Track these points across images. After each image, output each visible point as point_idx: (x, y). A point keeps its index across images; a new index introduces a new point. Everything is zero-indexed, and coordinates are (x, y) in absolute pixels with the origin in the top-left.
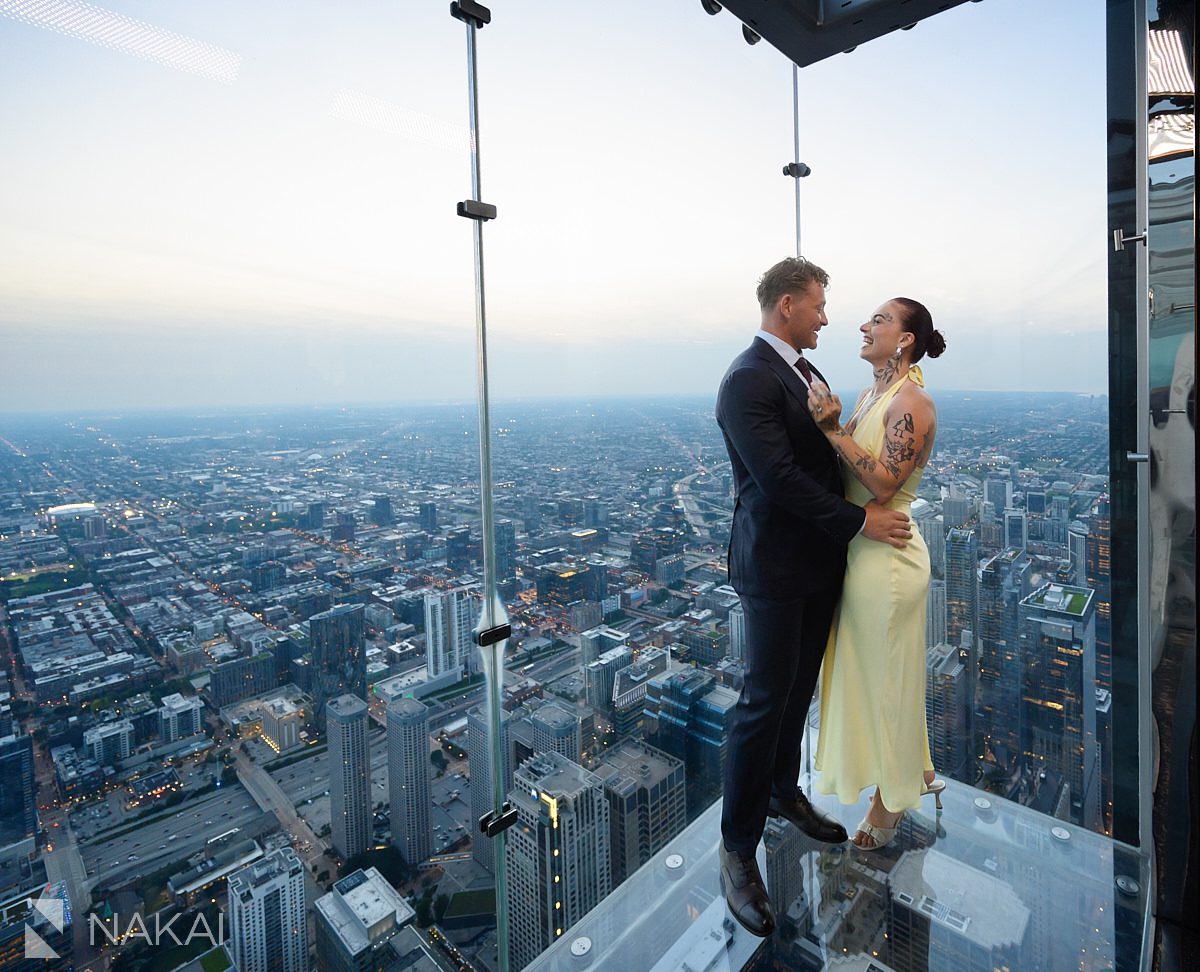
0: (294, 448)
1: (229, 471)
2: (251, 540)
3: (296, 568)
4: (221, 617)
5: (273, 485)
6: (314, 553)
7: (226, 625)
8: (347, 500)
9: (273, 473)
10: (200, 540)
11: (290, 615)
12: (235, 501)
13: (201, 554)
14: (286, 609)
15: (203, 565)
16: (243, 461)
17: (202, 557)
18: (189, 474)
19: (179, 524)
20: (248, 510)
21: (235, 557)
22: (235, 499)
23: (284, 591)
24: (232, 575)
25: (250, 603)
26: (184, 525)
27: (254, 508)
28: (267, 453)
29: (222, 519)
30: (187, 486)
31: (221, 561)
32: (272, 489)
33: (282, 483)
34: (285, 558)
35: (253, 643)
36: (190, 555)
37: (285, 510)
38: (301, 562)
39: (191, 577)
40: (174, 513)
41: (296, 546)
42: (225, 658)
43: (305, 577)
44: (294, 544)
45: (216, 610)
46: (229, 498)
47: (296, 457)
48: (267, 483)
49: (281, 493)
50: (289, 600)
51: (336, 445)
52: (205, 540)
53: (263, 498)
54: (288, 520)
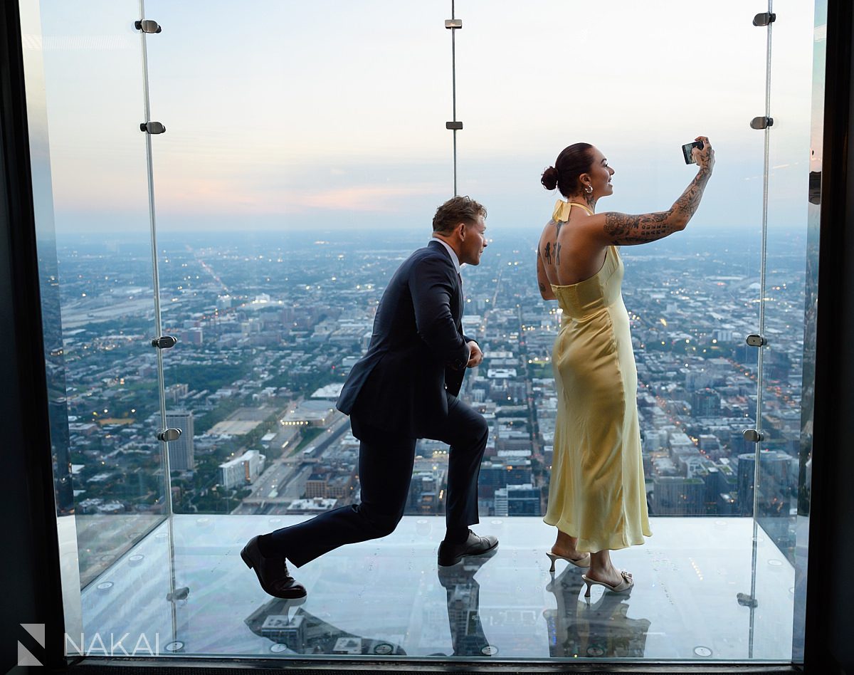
0: (736, 274)
1: (680, 293)
2: (693, 364)
3: (730, 401)
4: (665, 432)
5: (716, 311)
6: (748, 389)
7: (668, 442)
8: (783, 337)
9: (717, 299)
10: (654, 355)
11: (722, 448)
12: (683, 323)
13: (653, 369)
14: (718, 441)
15: (654, 380)
16: (692, 284)
17: (654, 372)
18: (650, 291)
19: (639, 338)
20: (692, 334)
21: (680, 377)
22: (684, 321)
23: (718, 422)
24: (676, 395)
25: (689, 425)
26: (643, 339)
27: (699, 332)
28: (712, 278)
29: (671, 340)
30: (647, 302)
31: (668, 379)
32: (715, 315)
33: (723, 311)
34: (721, 389)
35: (689, 466)
36: (646, 368)
37: (724, 339)
38: (735, 396)
39: (645, 389)
40: (637, 327)
41: (731, 378)
42: (666, 473)
43: (737, 413)
44: (730, 375)
45: (662, 425)
46: (679, 320)
47: (738, 285)
48: (710, 309)
49: (722, 321)
50: (722, 432)
51: (776, 275)
52: (658, 357)
53: (706, 323)
54: (726, 350)
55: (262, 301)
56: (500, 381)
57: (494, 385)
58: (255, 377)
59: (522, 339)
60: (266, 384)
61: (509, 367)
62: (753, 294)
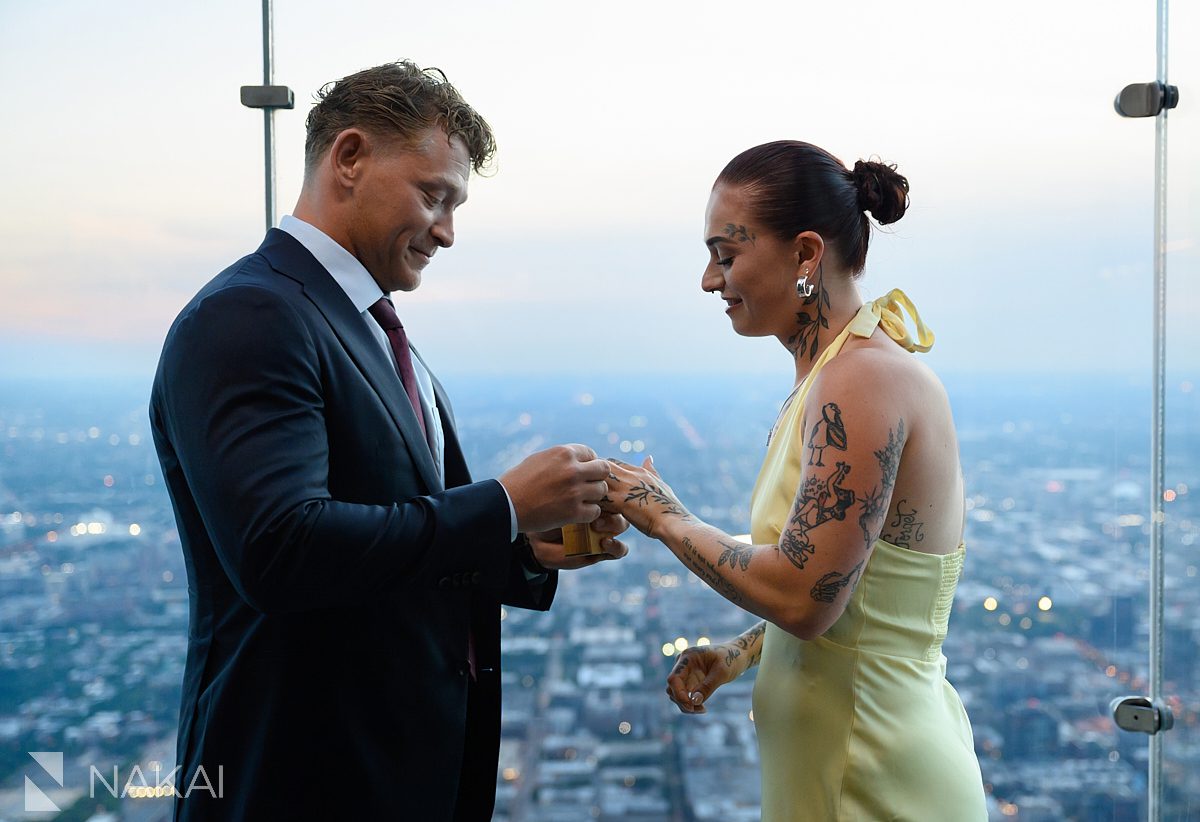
0: (1086, 467)
3: (1079, 727)
5: (1046, 542)
9: (1049, 517)
12: (982, 567)
14: (1057, 810)
16: (998, 487)
20: (1002, 587)
22: (983, 563)
23: (1056, 771)
25: (999, 779)
28: (1039, 474)
32: (1046, 551)
33: (1063, 541)
37: (1067, 600)
38: (1089, 715)
41: (1082, 681)
43: (1095, 751)
44: (1079, 674)
48: (1035, 538)
50: (1064, 791)
53: (1027, 568)
54: (1070, 620)
55: (92, 528)
56: (605, 693)
57: (593, 701)
58: (75, 692)
59: (651, 601)
60: (99, 707)
61: (626, 662)
62: (1126, 506)
